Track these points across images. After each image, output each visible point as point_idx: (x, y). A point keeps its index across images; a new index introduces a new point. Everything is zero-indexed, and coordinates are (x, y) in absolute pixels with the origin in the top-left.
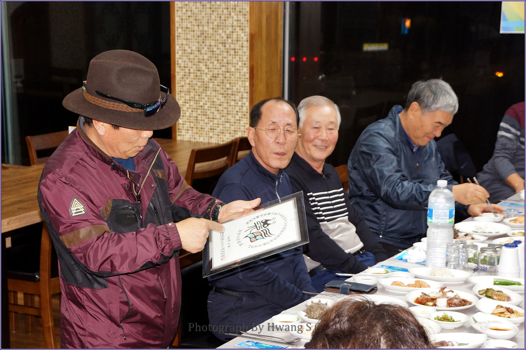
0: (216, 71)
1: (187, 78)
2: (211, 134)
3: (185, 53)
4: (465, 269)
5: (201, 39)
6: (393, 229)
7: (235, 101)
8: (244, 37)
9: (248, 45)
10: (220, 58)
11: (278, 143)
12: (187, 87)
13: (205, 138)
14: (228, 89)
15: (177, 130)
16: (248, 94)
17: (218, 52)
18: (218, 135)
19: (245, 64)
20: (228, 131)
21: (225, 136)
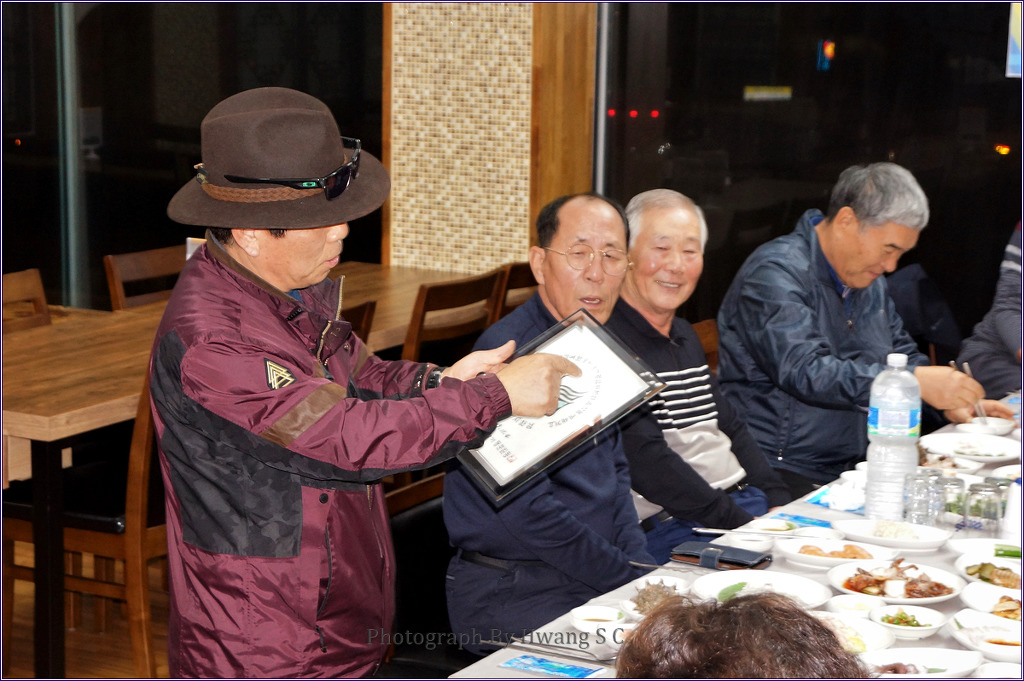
0: (467, 138)
1: (413, 150)
2: (456, 256)
3: (408, 103)
4: (939, 523)
5: (440, 77)
6: (801, 444)
7: (502, 193)
8: (522, 73)
9: (530, 89)
10: (476, 112)
11: (589, 279)
12: (413, 165)
13: (445, 263)
14: (489, 171)
15: (392, 249)
16: (528, 182)
17: (472, 101)
18: (470, 258)
19: (522, 125)
20: (488, 250)
21: (483, 259)
